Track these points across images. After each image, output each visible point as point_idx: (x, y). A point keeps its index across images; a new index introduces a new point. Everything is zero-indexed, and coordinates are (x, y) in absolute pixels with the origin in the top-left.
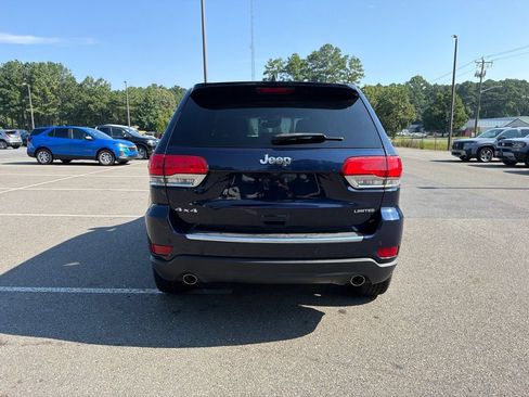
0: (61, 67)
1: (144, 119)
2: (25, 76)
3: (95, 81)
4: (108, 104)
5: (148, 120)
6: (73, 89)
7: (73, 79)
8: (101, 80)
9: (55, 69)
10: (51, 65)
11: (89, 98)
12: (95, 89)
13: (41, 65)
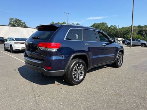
0: (105, 23)
1: (126, 36)
2: (97, 27)
3: (113, 26)
4: (116, 32)
5: (127, 36)
6: (107, 29)
7: (108, 26)
8: (115, 26)
9: (104, 24)
10: (103, 23)
11: (111, 31)
12: (113, 28)
13: (101, 23)
